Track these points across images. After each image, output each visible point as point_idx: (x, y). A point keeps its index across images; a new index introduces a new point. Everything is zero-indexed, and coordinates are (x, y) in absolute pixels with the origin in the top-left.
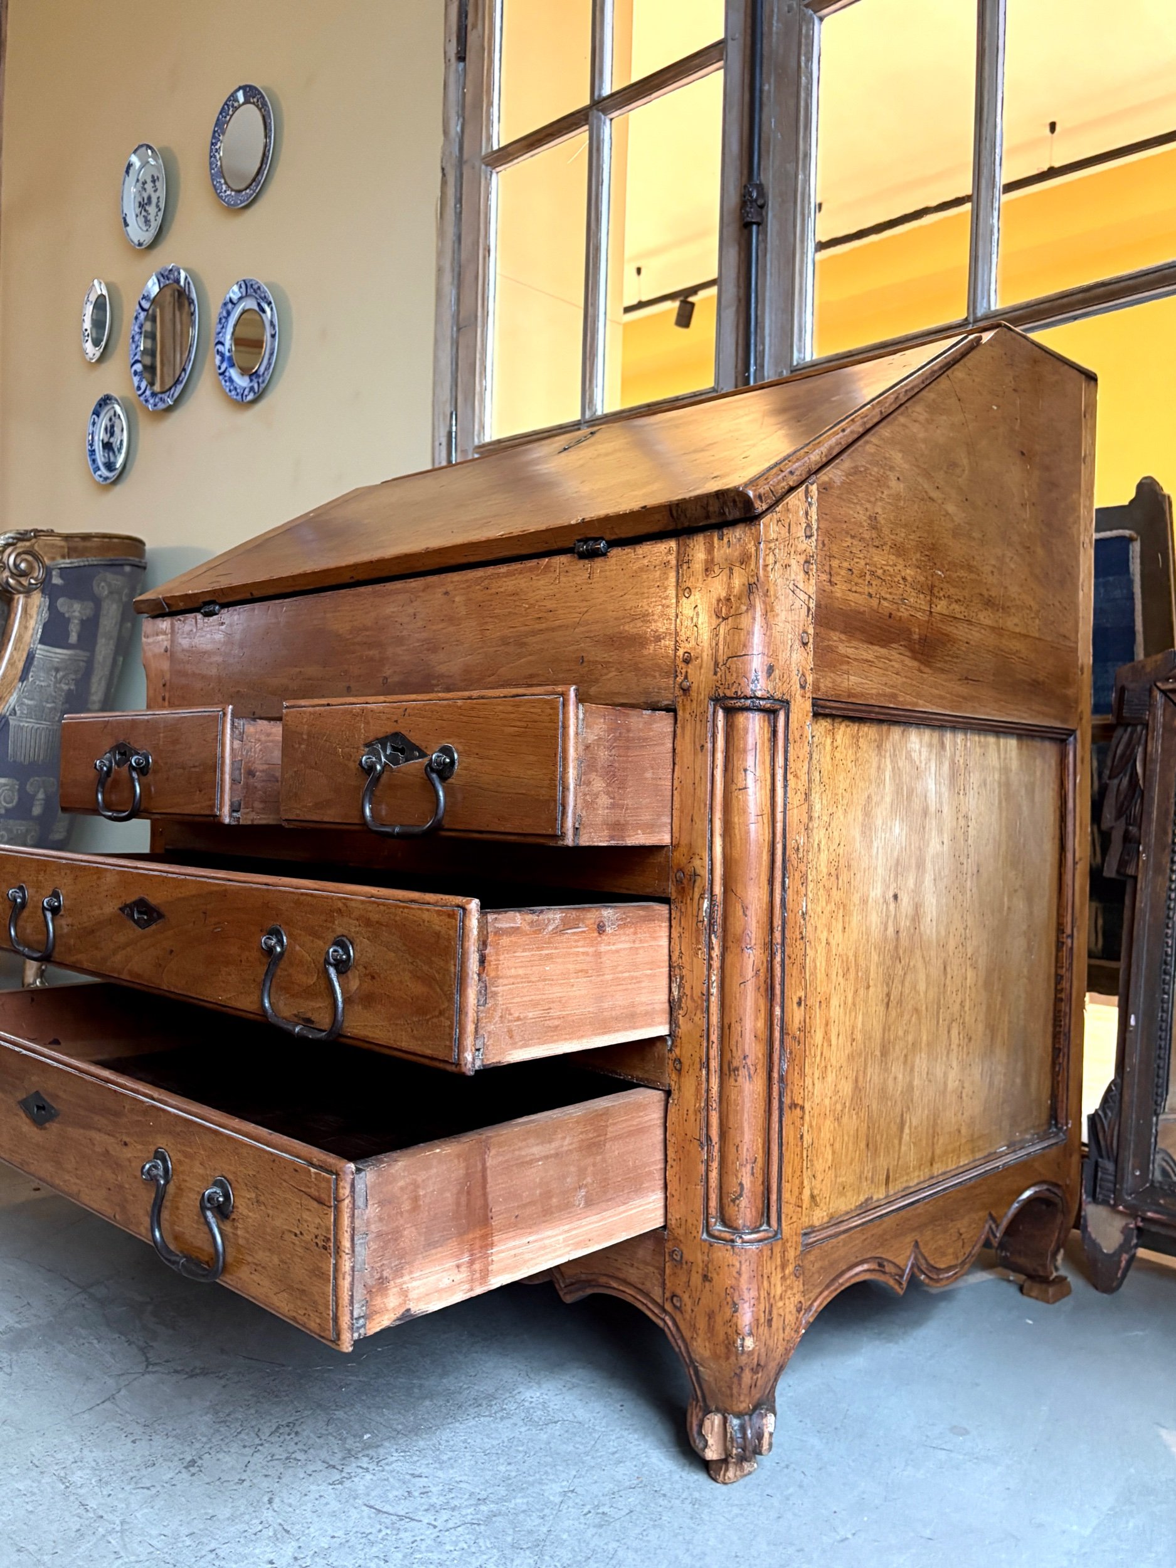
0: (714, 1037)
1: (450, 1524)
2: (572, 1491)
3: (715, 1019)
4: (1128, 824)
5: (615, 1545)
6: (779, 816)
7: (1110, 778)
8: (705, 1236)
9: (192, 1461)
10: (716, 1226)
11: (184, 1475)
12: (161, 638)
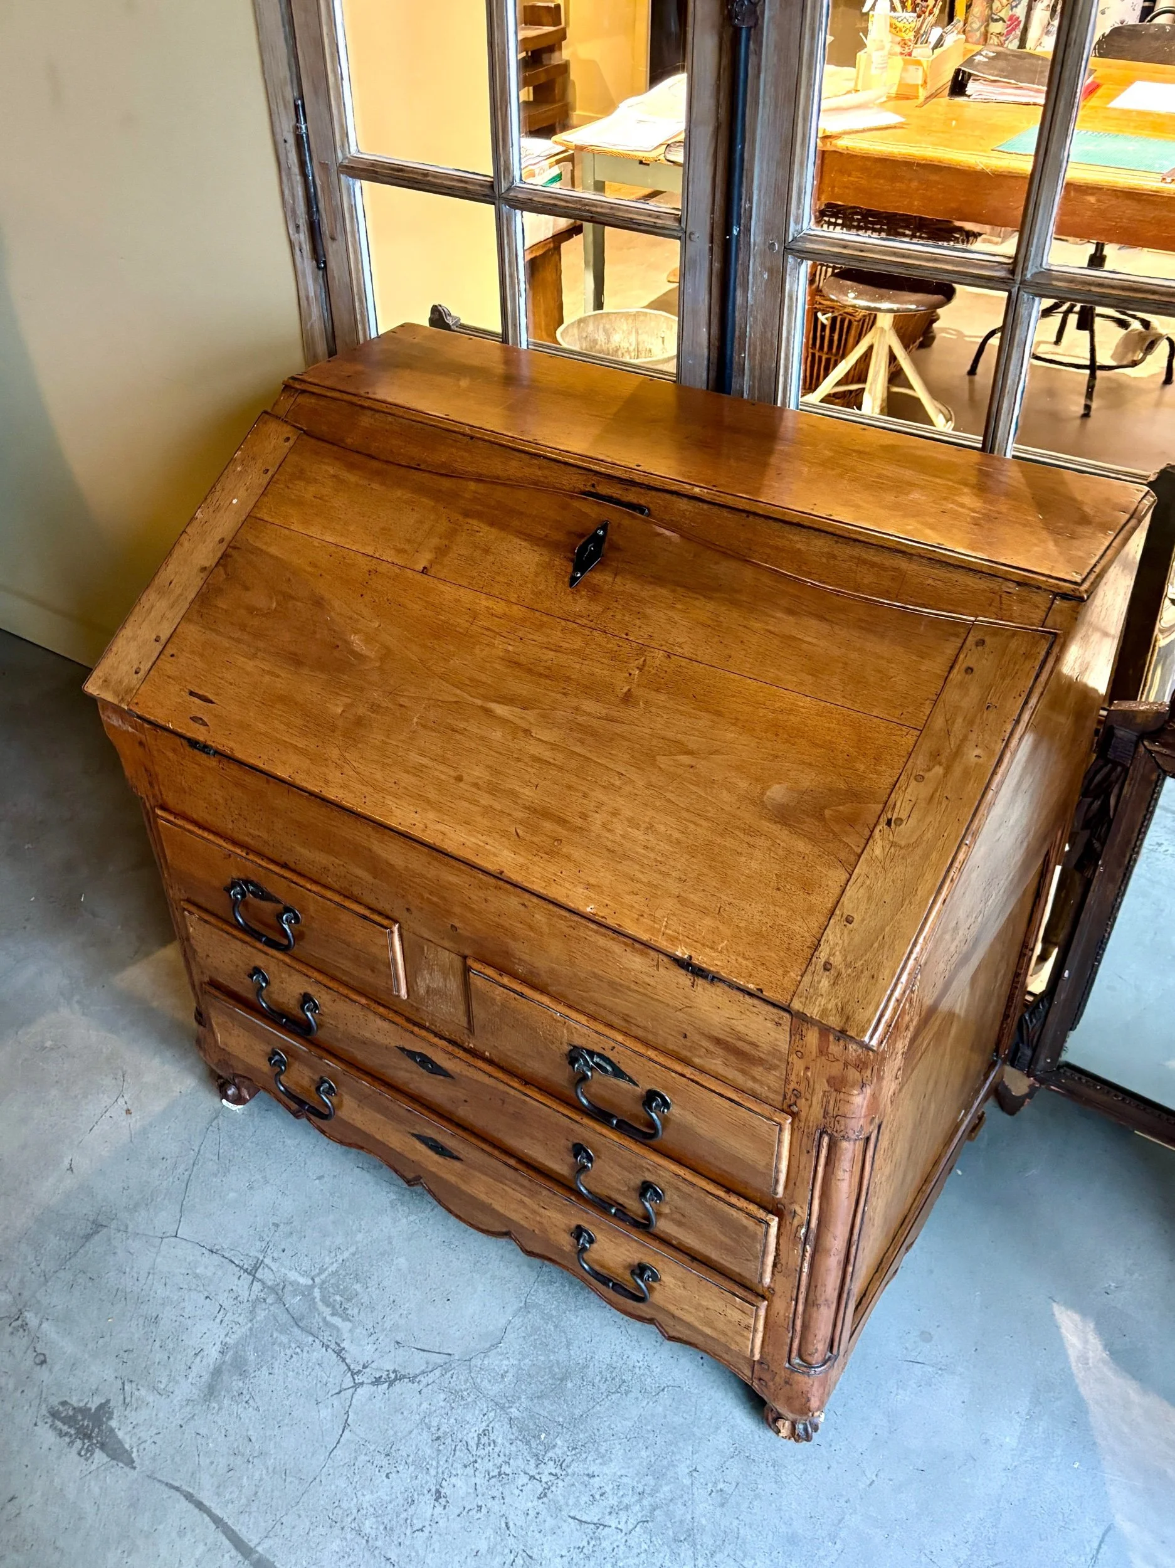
0: (803, 1289)
1: (631, 1527)
2: (695, 1470)
4: (1093, 836)
5: (735, 1523)
7: (1084, 796)
8: (787, 1365)
9: (438, 1492)
10: (796, 1361)
11: (439, 1509)
12: (130, 729)
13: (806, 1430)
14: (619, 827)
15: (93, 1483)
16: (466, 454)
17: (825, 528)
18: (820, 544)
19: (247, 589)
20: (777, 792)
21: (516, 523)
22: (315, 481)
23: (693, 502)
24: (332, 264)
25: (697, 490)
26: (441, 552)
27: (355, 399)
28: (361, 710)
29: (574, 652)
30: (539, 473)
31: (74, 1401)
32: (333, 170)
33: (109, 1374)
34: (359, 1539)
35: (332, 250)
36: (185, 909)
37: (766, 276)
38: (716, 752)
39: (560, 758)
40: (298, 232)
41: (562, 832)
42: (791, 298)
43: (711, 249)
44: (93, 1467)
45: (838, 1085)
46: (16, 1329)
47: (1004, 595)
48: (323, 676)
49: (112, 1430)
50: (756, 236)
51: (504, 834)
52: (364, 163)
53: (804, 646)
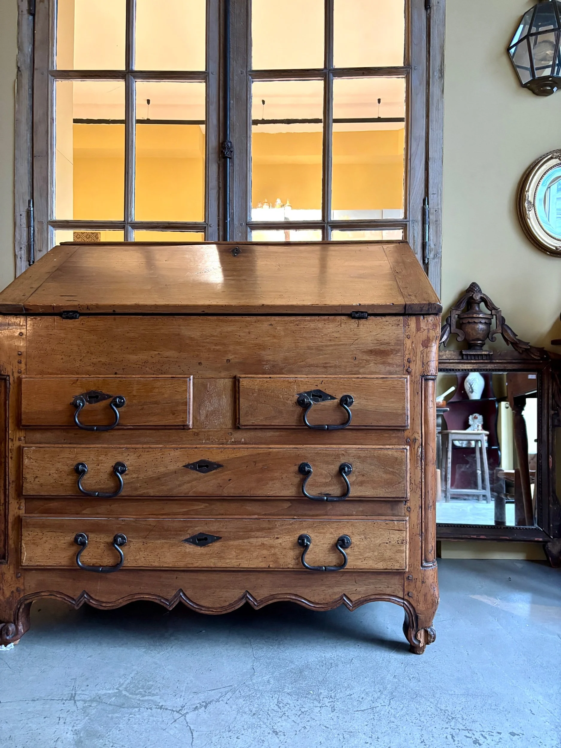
0: (423, 496)
3: (424, 490)
8: (421, 568)
32: (45, 225)
36: (24, 447)
37: (240, 233)
40: (20, 251)
43: (219, 228)
45: (426, 344)
50: (236, 221)
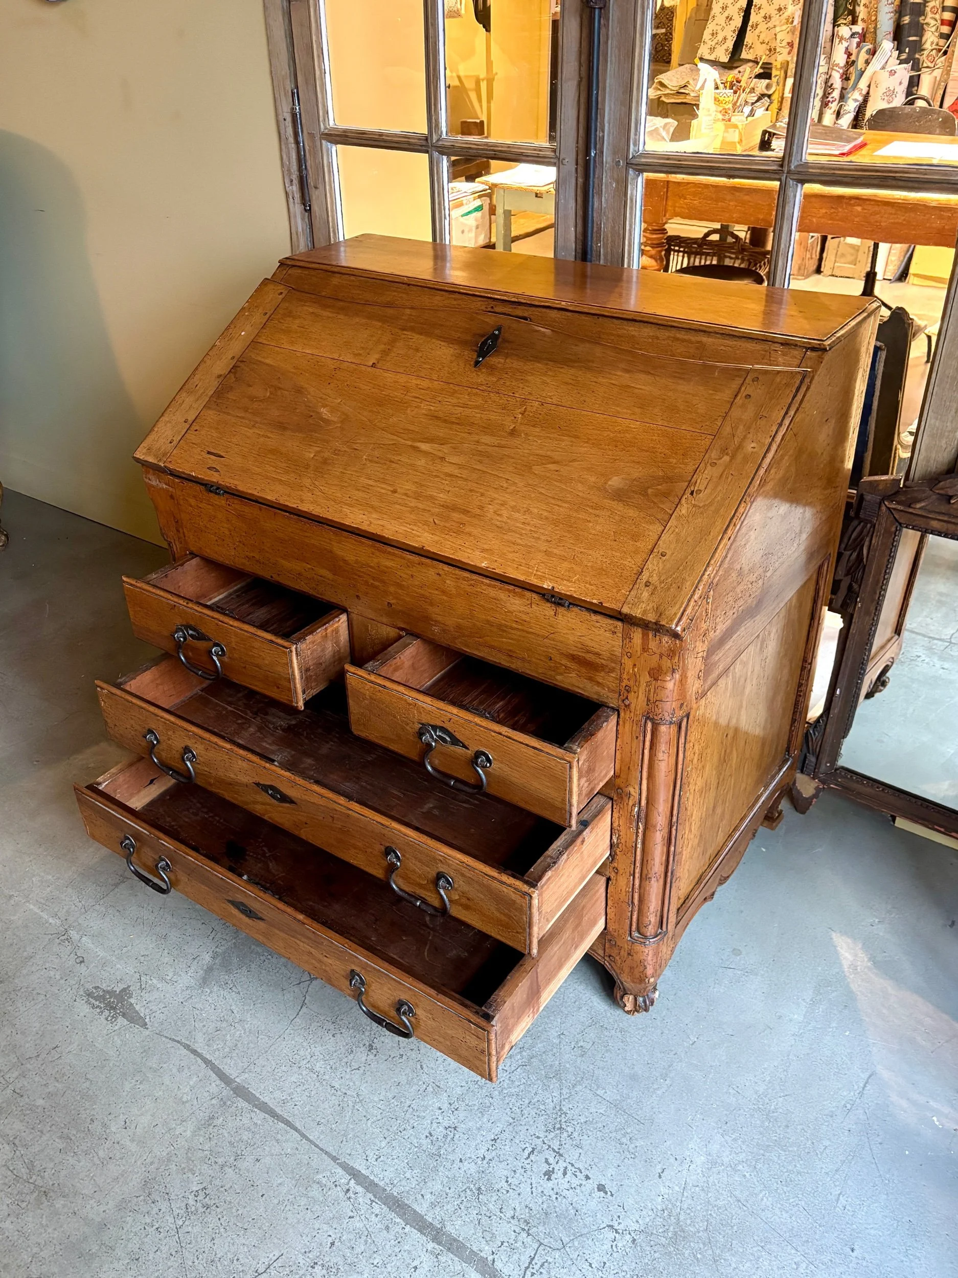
0: (638, 864)
1: (513, 1068)
2: (563, 1034)
3: (638, 857)
4: (852, 580)
5: (591, 1067)
6: (680, 767)
7: (845, 550)
8: (629, 938)
9: (370, 1045)
10: (635, 934)
11: (371, 1057)
12: (165, 486)
13: (645, 1001)
14: (505, 513)
15: (116, 1038)
16: (404, 295)
17: (651, 320)
18: (647, 331)
19: (250, 386)
20: (615, 482)
21: (437, 332)
22: (300, 317)
23: (561, 312)
24: (315, 208)
25: (563, 303)
26: (385, 353)
27: (328, 268)
28: (327, 454)
29: (477, 407)
30: (455, 303)
31: (104, 986)
32: (317, 138)
33: (130, 970)
34: (312, 1075)
35: (315, 195)
37: (614, 185)
38: (574, 460)
39: (465, 473)
40: (292, 185)
41: (465, 518)
42: (632, 200)
43: (576, 169)
44: (116, 1028)
45: (656, 674)
46: (63, 941)
47: (772, 352)
48: (300, 435)
49: (131, 1004)
50: (607, 157)
51: (426, 523)
52: (339, 131)
53: (636, 391)
